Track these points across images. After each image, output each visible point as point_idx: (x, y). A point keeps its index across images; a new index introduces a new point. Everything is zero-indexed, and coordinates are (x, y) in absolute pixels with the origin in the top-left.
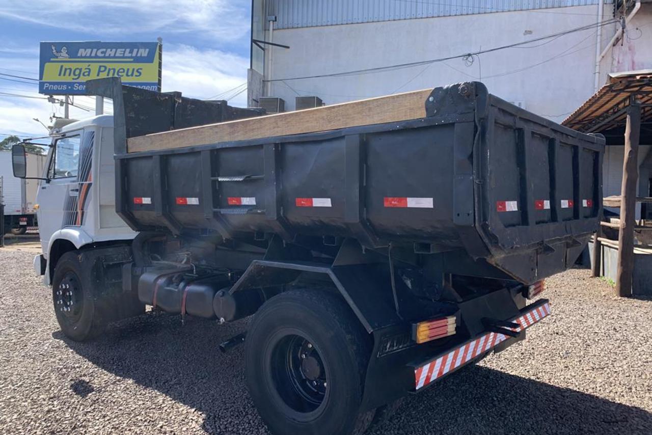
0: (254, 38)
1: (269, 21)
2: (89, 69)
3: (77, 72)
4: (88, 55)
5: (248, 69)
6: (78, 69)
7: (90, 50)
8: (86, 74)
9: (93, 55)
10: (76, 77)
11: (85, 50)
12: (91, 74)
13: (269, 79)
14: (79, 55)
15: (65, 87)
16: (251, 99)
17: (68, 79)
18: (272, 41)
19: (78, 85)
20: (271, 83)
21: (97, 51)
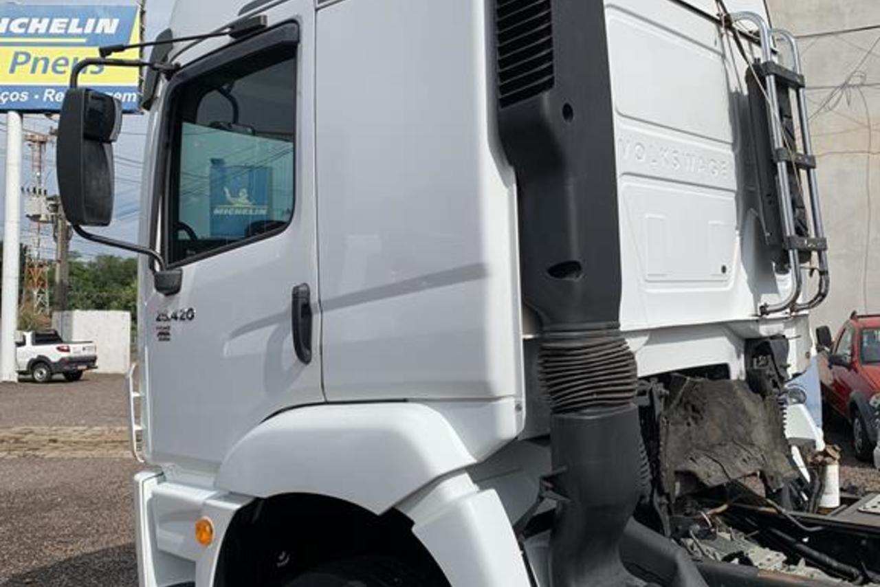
21: (10, 22)
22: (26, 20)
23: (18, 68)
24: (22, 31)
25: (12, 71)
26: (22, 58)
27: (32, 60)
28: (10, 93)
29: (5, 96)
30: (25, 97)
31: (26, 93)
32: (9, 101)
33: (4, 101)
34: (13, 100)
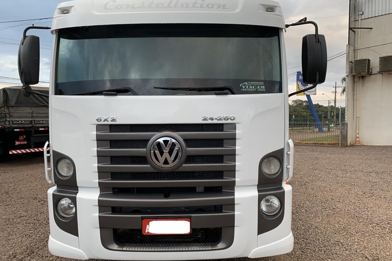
0: (350, 27)
1: (359, 15)
5: (347, 45)
13: (359, 49)
16: (348, 61)
18: (361, 26)
20: (360, 51)
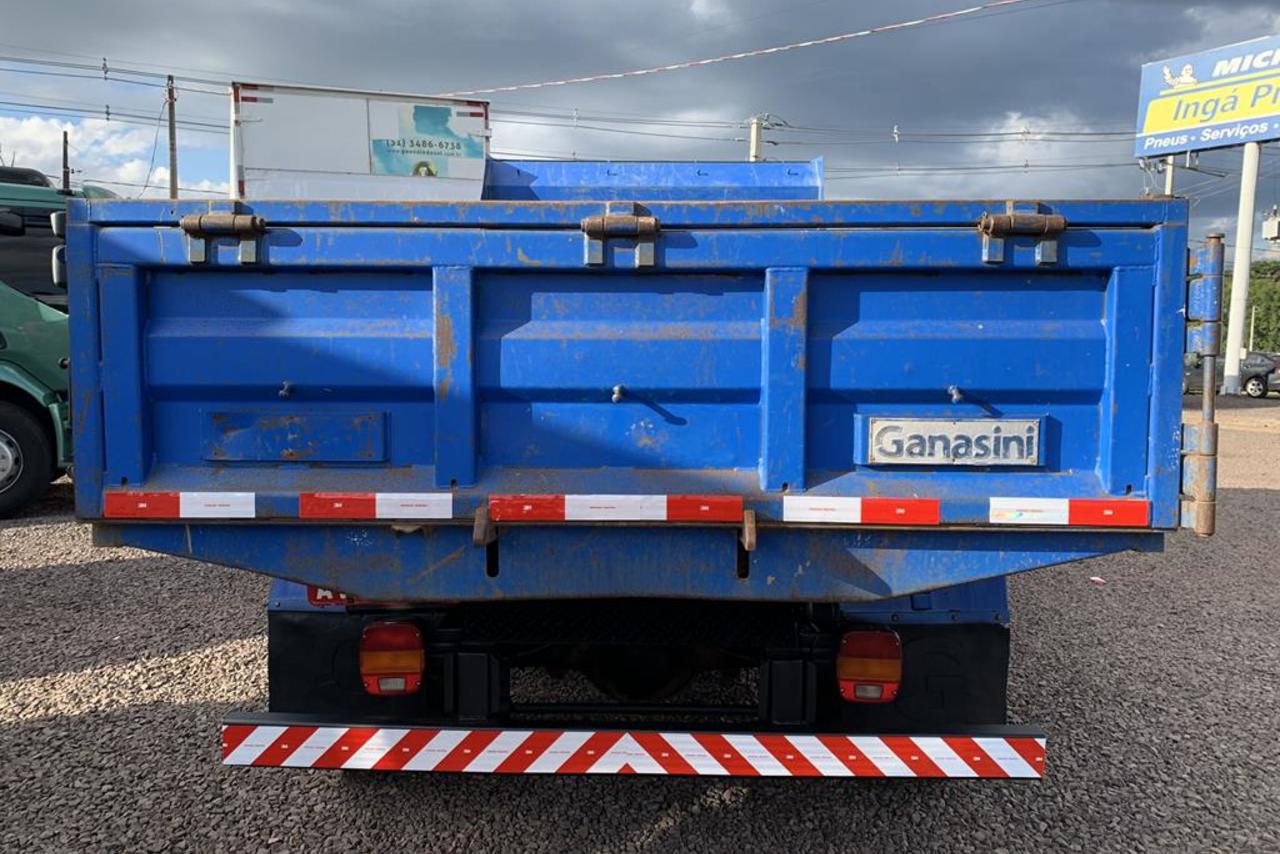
2: (1236, 98)
3: (1211, 106)
4: (1234, 70)
6: (1212, 100)
7: (1240, 59)
8: (1228, 107)
9: (1245, 67)
10: (1208, 116)
11: (1229, 61)
12: (1237, 106)
14: (1216, 73)
15: (1184, 139)
17: (1192, 122)
19: (1210, 130)
21: (1254, 59)
22: (1270, 53)
23: (1258, 100)
24: (1266, 64)
25: (1253, 105)
26: (1263, 91)
27: (1274, 91)
28: (1250, 125)
29: (1244, 131)
30: (1264, 128)
31: (1266, 124)
32: (1247, 135)
33: (1243, 135)
34: (1252, 133)
